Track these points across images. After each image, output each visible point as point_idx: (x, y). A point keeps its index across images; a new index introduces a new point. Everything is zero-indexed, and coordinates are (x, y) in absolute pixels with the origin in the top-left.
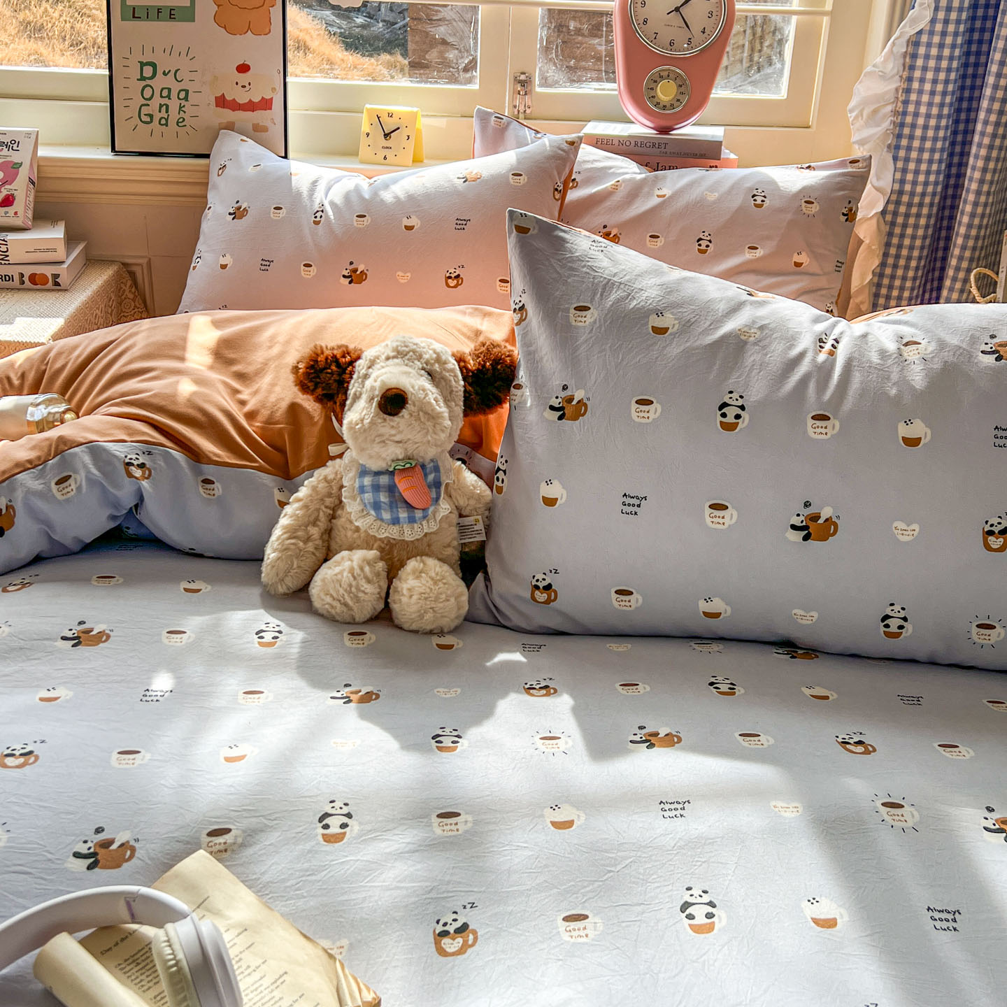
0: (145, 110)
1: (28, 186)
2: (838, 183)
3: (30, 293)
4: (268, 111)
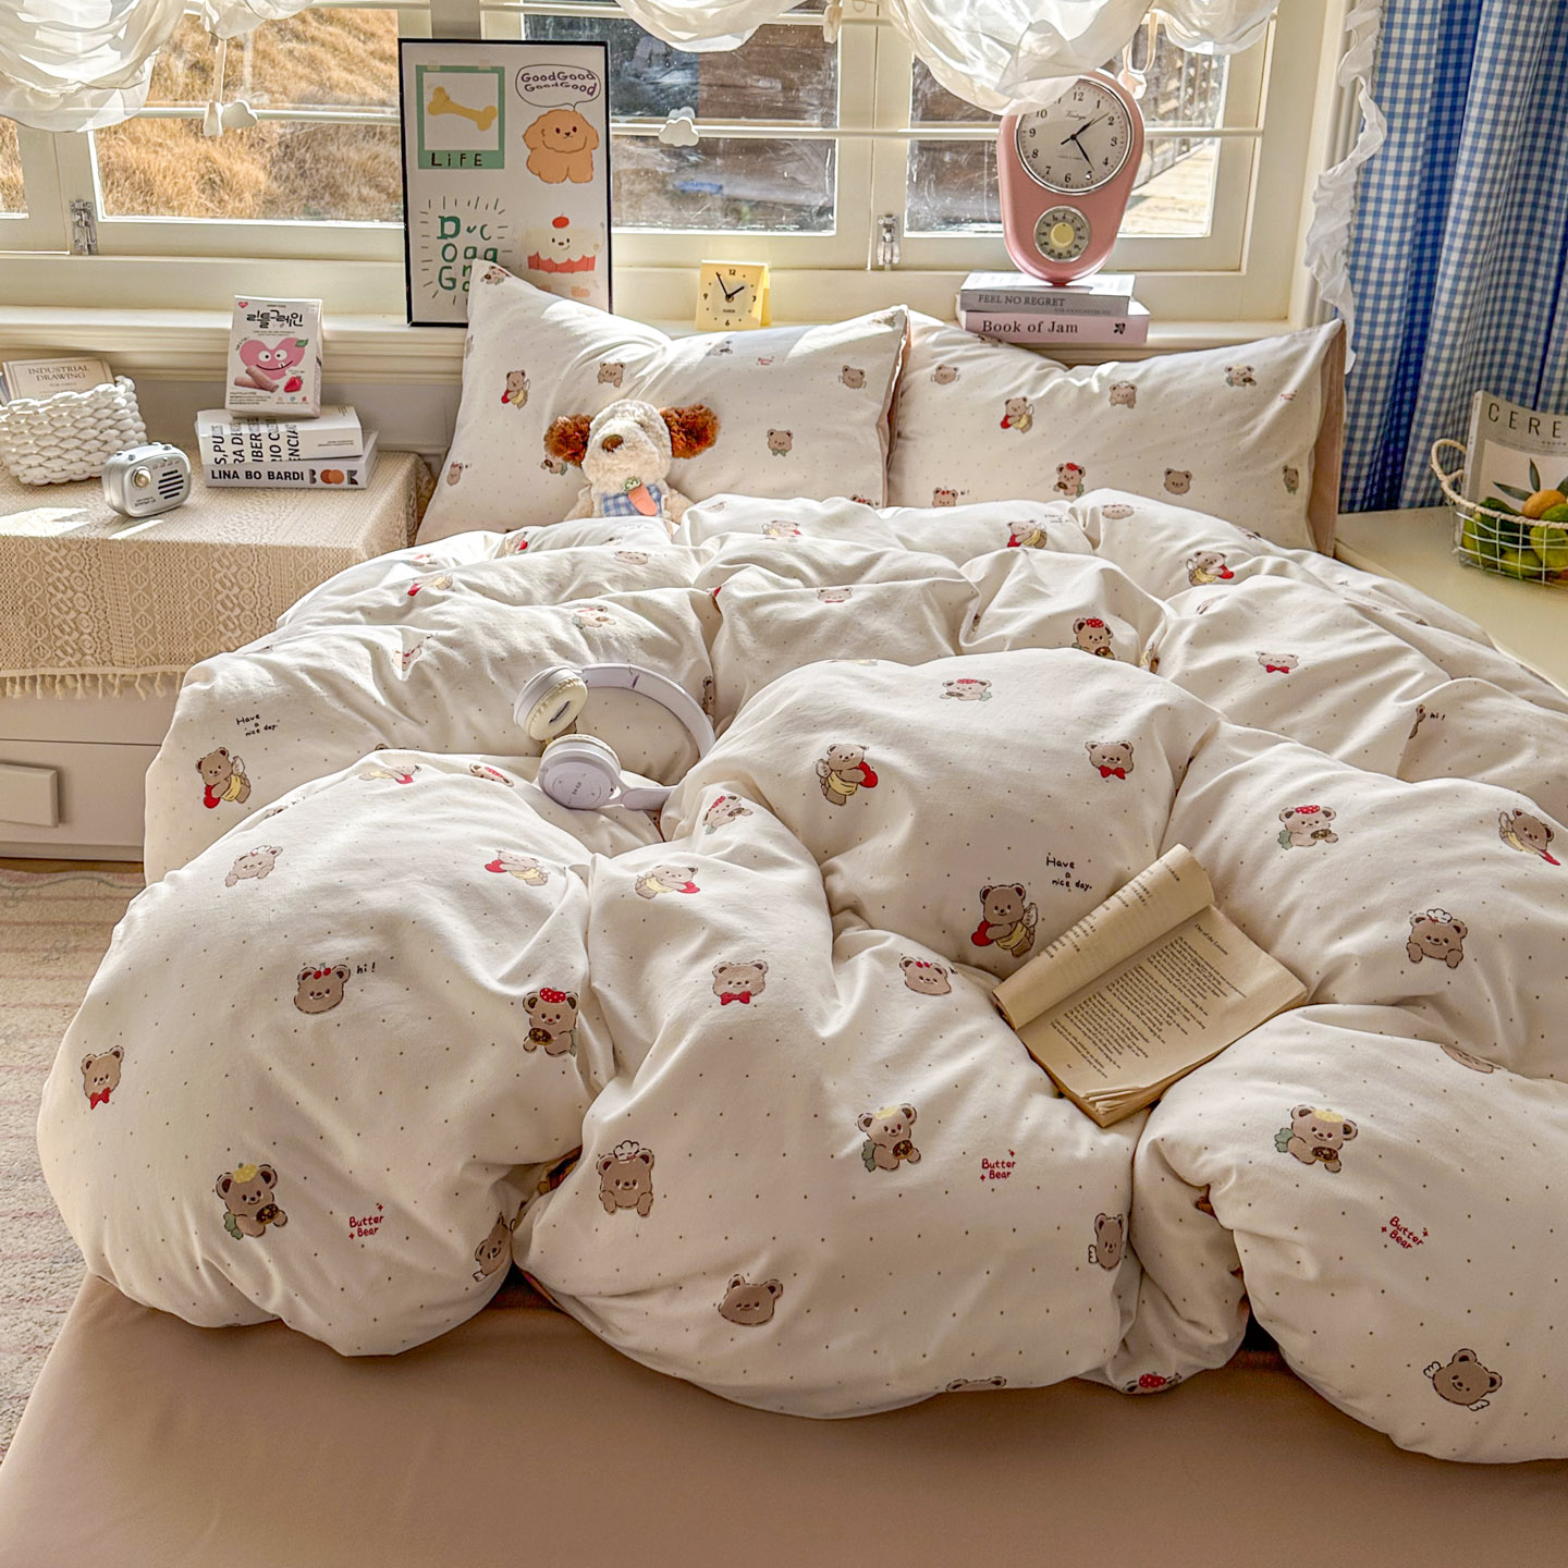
0: (446, 274)
1: (314, 367)
3: (324, 493)
4: (590, 272)
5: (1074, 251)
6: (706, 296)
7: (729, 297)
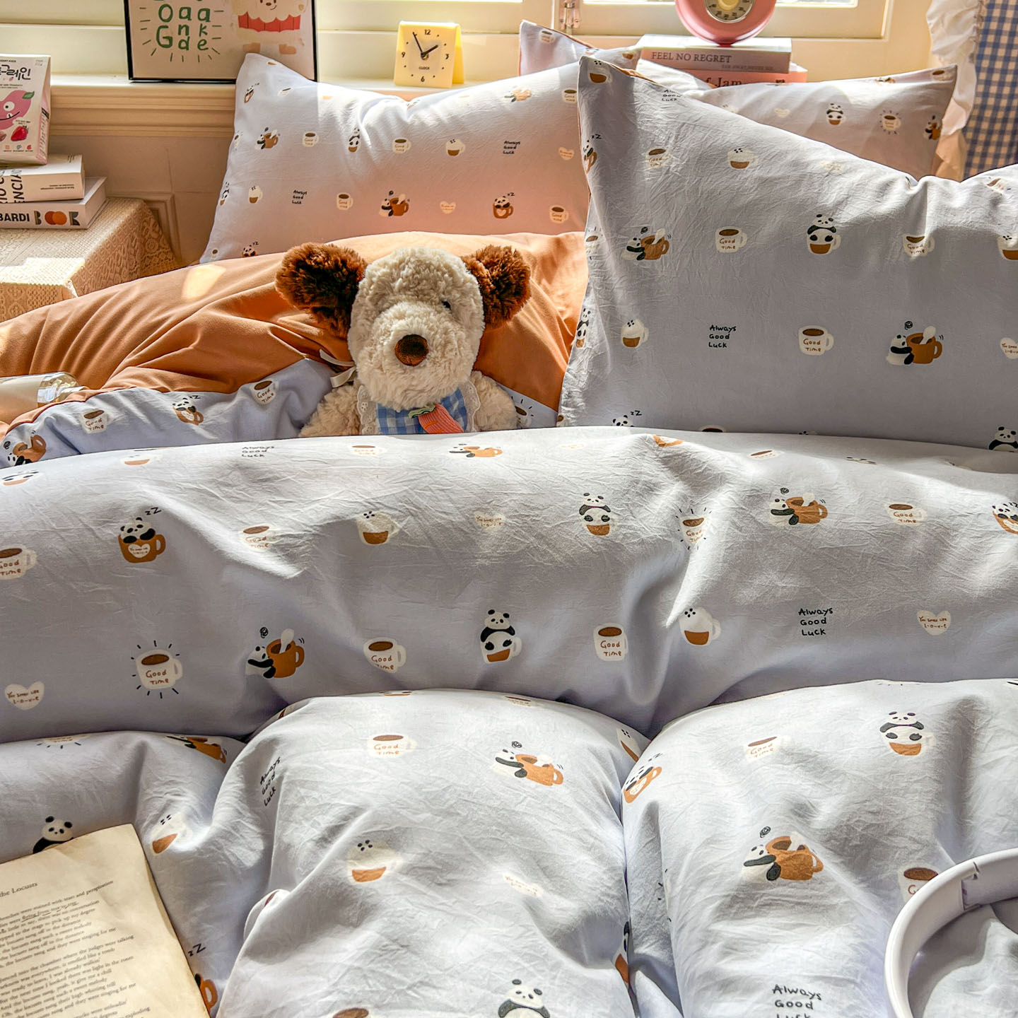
0: (163, 33)
1: (41, 118)
2: (921, 97)
3: (47, 233)
4: (296, 31)
5: (739, 13)
6: (403, 54)
7: (424, 55)
